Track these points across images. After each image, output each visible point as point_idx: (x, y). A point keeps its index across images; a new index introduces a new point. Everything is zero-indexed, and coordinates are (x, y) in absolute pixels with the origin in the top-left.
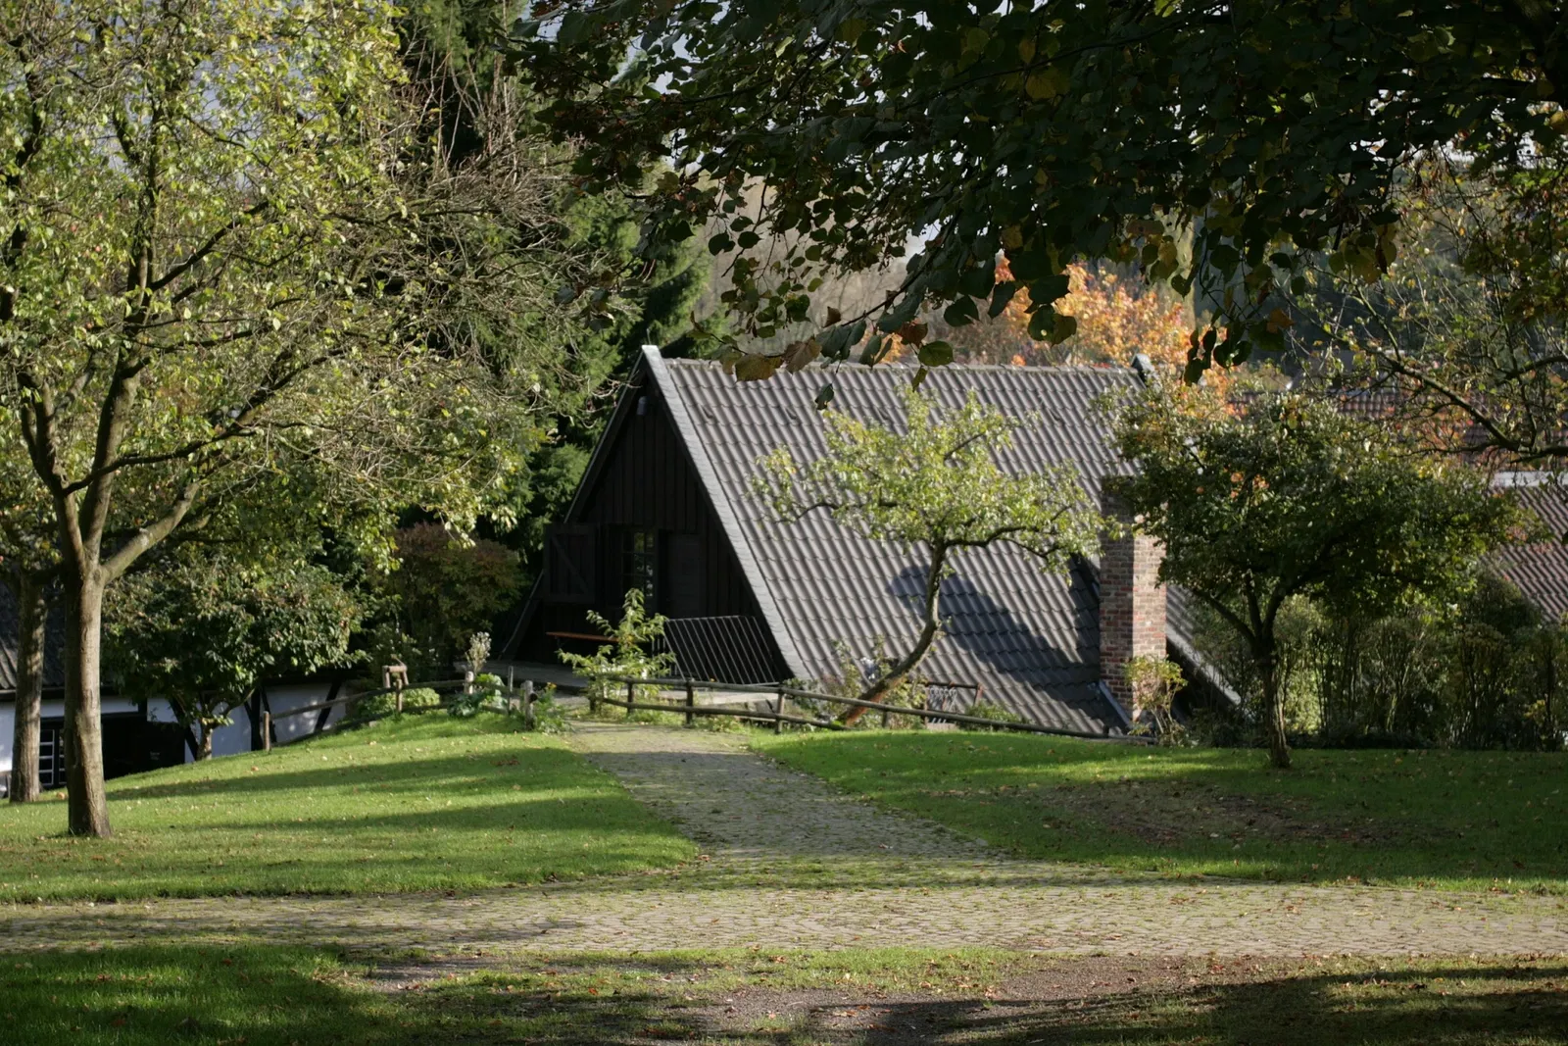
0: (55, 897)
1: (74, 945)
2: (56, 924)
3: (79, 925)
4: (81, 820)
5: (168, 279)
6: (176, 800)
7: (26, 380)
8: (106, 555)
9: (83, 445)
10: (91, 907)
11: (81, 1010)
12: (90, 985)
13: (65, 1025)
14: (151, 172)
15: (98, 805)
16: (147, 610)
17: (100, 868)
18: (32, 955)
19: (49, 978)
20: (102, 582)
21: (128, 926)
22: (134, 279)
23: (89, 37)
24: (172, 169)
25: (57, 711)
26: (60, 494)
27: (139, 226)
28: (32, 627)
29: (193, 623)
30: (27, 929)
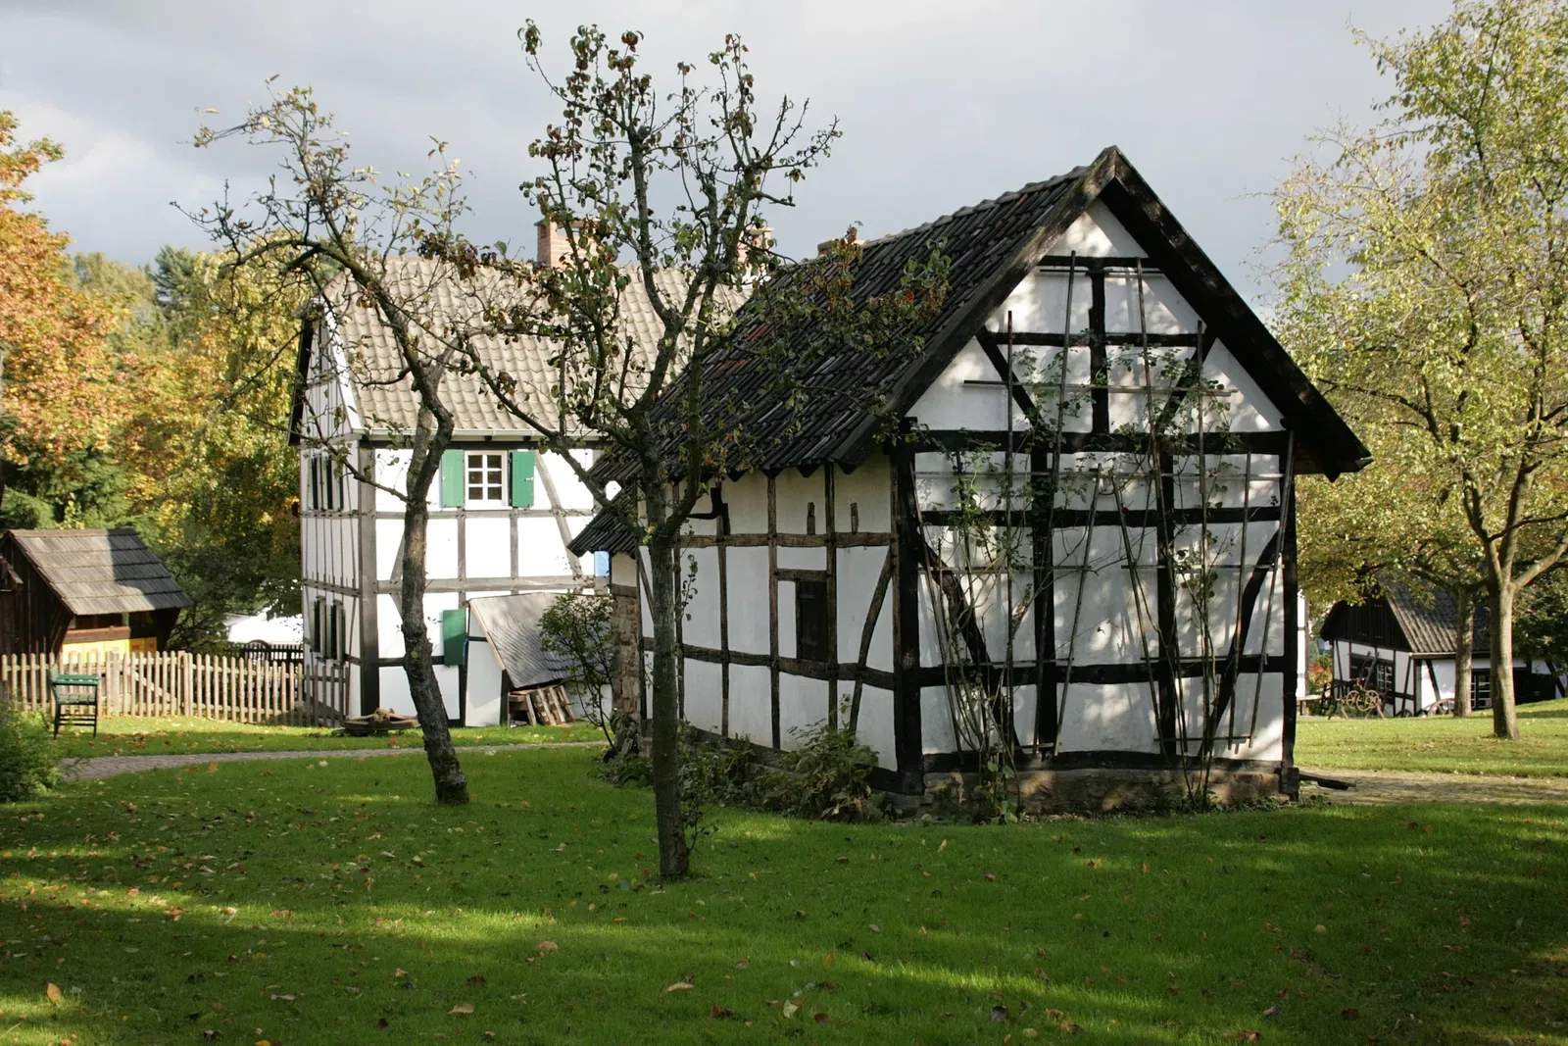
0: (1489, 772)
1: (1506, 801)
2: (1493, 788)
3: (1508, 790)
4: (1501, 728)
5: (1551, 415)
6: (1557, 720)
7: (1467, 477)
8: (1515, 575)
9: (1497, 512)
10: (1513, 780)
11: (1516, 839)
12: (1519, 824)
13: (1509, 847)
14: (1543, 353)
15: (1512, 720)
16: (1533, 608)
17: (1515, 757)
18: (1484, 805)
19: (1494, 818)
20: (1513, 591)
21: (1539, 792)
22: (1531, 416)
23: (1505, 278)
24: (1557, 350)
25: (1485, 665)
26: (1486, 541)
27: (1535, 385)
28: (1465, 615)
29: (1562, 616)
30: (1476, 789)
